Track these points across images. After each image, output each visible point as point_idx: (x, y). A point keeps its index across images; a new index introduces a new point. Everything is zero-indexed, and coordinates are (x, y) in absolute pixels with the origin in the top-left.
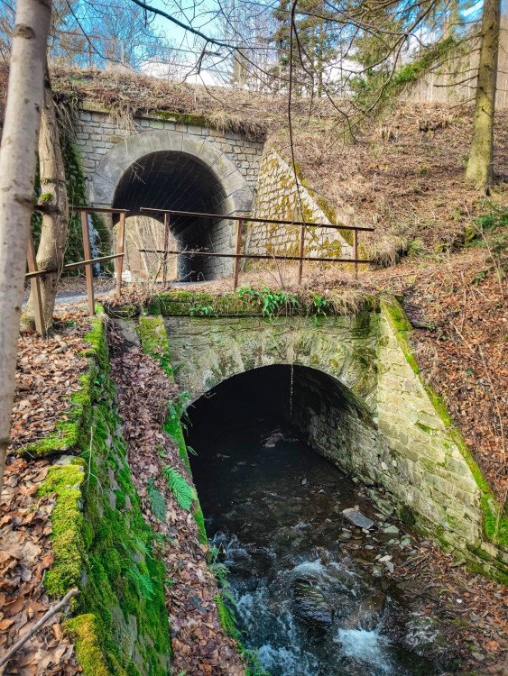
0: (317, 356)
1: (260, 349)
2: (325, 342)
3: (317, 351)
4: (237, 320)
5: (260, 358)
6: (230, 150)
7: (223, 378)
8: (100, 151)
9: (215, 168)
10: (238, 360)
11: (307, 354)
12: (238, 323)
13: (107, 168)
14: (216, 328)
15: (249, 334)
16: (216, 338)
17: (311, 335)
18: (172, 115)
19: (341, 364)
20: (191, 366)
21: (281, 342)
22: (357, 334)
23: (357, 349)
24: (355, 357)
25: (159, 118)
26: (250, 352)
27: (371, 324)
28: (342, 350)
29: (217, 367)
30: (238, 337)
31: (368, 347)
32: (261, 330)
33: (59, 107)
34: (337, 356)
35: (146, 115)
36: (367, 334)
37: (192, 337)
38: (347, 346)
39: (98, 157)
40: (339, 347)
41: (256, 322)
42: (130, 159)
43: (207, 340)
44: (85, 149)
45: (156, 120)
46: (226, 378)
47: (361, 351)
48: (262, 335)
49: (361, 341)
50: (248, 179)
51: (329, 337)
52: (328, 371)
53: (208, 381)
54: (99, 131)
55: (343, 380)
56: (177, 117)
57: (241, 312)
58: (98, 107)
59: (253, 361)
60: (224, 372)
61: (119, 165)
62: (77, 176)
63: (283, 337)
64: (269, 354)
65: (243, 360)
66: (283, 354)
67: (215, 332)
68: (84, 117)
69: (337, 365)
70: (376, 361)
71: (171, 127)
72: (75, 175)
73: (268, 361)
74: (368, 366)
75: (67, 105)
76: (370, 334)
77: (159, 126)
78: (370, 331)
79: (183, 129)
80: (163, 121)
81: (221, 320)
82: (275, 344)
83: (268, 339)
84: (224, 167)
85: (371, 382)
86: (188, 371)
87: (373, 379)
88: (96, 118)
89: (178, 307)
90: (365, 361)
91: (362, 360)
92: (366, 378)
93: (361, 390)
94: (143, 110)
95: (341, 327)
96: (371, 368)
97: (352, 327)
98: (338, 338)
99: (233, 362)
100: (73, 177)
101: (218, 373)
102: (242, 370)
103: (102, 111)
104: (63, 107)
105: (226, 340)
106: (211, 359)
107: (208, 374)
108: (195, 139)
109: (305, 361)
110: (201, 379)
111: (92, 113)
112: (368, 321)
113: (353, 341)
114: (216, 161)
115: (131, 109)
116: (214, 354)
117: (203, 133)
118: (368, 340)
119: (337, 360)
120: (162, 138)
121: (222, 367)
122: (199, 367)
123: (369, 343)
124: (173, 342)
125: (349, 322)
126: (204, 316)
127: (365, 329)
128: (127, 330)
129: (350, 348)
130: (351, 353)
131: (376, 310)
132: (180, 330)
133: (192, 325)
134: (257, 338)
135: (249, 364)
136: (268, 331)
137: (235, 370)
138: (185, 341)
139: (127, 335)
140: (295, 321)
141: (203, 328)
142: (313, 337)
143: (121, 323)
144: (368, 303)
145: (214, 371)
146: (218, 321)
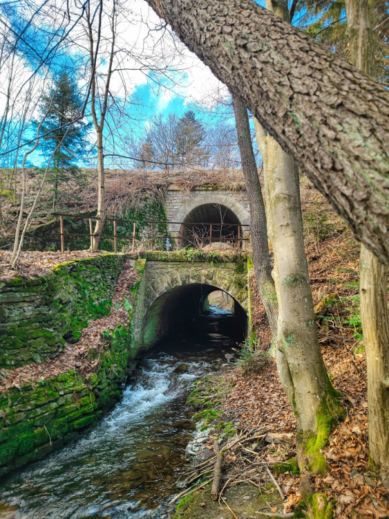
0: (216, 281)
1: (189, 276)
2: (220, 274)
3: (216, 278)
4: (178, 263)
5: (189, 280)
6: (241, 199)
7: (172, 287)
8: (175, 207)
9: (232, 209)
10: (179, 280)
11: (211, 279)
12: (179, 265)
13: (178, 215)
14: (169, 266)
15: (184, 269)
16: (170, 270)
17: (212, 271)
18: (211, 187)
19: (228, 285)
20: (159, 281)
21: (198, 273)
22: (237, 272)
23: (237, 279)
24: (235, 282)
25: (204, 189)
26: (184, 277)
27: (244, 267)
28: (228, 278)
29: (170, 282)
30: (179, 270)
32: (190, 268)
33: (158, 190)
34: (226, 281)
35: (198, 188)
36: (242, 272)
37: (160, 269)
39: (174, 210)
42: (189, 209)
43: (166, 271)
44: (169, 207)
45: (202, 190)
46: (174, 287)
47: (239, 280)
48: (190, 270)
49: (239, 275)
51: (222, 273)
52: (222, 288)
53: (166, 288)
54: (176, 198)
55: (230, 292)
56: (213, 187)
57: (180, 259)
58: (176, 188)
60: (173, 285)
61: (184, 213)
62: (164, 219)
63: (199, 271)
64: (193, 278)
65: (181, 280)
66: (199, 278)
67: (170, 268)
68: (169, 193)
69: (226, 285)
70: (247, 285)
71: (210, 192)
73: (192, 281)
74: (243, 287)
75: (162, 189)
77: (204, 193)
78: (243, 270)
79: (216, 192)
80: (206, 190)
82: (196, 274)
83: (193, 272)
84: (237, 209)
85: (244, 295)
86: (158, 283)
87: (245, 293)
88: (175, 193)
89: (155, 257)
90: (241, 284)
91: (239, 284)
92: (242, 292)
93: (239, 298)
94: (196, 186)
95: (228, 268)
97: (234, 268)
98: (227, 273)
99: (177, 281)
100: (162, 220)
102: (181, 284)
104: (160, 190)
105: (174, 271)
106: (167, 279)
107: (166, 285)
108: (222, 196)
109: (210, 282)
110: (163, 284)
111: (173, 191)
112: (243, 266)
113: (235, 275)
114: (233, 206)
115: (190, 187)
116: (169, 277)
117: (227, 193)
118: (243, 275)
119: (226, 283)
120: (205, 198)
121: (172, 282)
122: (162, 282)
123: (243, 277)
124: (153, 271)
125: (232, 265)
126: (165, 261)
127: (241, 269)
128: (132, 263)
129: (233, 278)
130: (234, 280)
131: (246, 261)
132: (155, 266)
133: (160, 265)
134: (187, 271)
135: (184, 282)
136: (193, 268)
137: (178, 284)
138: (157, 271)
139: (131, 265)
140: (205, 265)
141: (164, 266)
142: (214, 272)
143: (131, 261)
144: (242, 257)
145: (169, 284)
146: (171, 263)
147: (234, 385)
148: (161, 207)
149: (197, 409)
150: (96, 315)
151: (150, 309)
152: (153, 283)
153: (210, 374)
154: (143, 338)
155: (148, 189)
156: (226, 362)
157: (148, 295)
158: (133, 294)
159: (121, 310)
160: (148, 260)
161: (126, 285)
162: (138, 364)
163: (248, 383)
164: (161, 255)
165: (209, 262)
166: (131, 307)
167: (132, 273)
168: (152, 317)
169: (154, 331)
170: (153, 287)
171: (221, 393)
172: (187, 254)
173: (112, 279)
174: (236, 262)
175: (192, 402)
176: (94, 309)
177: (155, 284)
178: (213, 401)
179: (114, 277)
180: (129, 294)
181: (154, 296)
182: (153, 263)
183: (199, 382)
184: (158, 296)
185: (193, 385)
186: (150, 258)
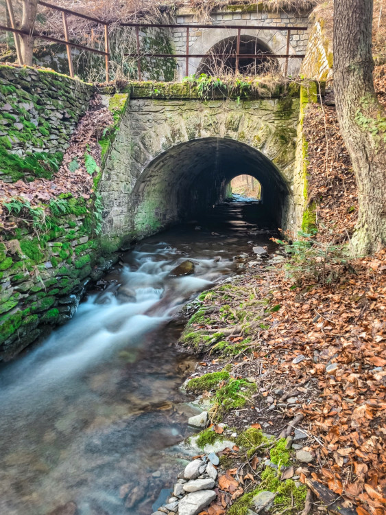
0: (243, 133)
1: (199, 125)
2: (251, 121)
3: (244, 129)
4: (182, 102)
5: (199, 132)
7: (173, 144)
9: (270, 45)
10: (184, 132)
11: (236, 130)
12: (184, 105)
14: (168, 108)
15: (192, 113)
16: (169, 115)
17: (239, 116)
18: (239, 7)
19: (263, 139)
20: (153, 135)
21: (215, 120)
22: (279, 116)
23: (280, 128)
24: (276, 134)
25: (229, 11)
26: (192, 127)
27: (293, 108)
28: (264, 128)
29: (169, 136)
30: (184, 115)
31: (290, 127)
32: (201, 111)
33: (163, 16)
34: (260, 133)
35: (220, 11)
36: (289, 115)
37: (153, 114)
38: (271, 126)
40: (263, 125)
41: (197, 104)
42: (208, 46)
43: (163, 116)
45: (226, 14)
46: (175, 144)
47: (283, 130)
48: (202, 115)
49: (283, 122)
50: (297, 50)
51: (255, 118)
52: (252, 145)
53: (163, 146)
55: (265, 152)
56: (242, 8)
57: (184, 95)
58: (188, 11)
59: (194, 134)
60: (174, 140)
62: (172, 64)
63: (217, 116)
64: (206, 129)
65: (188, 132)
66: (217, 129)
67: (168, 111)
68: (179, 20)
69: (259, 140)
70: (295, 139)
71: (238, 17)
72: (170, 62)
73: (205, 134)
74: (287, 142)
75: (168, 14)
76: (291, 116)
77: (230, 18)
78: (291, 113)
79: (247, 17)
80: (233, 14)
81: (172, 102)
82: (211, 122)
83: (206, 118)
84: (277, 42)
85: (289, 156)
86: (150, 137)
87: (291, 154)
88: (187, 20)
89: (143, 92)
90: (285, 138)
91: (282, 137)
92: (285, 152)
93: (280, 162)
94: (218, 7)
95: (266, 110)
96: (290, 145)
97: (275, 110)
98: (263, 118)
99: (180, 134)
100: (169, 64)
101: (170, 141)
102: (187, 140)
103: (191, 13)
104: (165, 15)
105: (176, 117)
106: (165, 130)
107: (163, 140)
108: (256, 24)
109: (234, 136)
110: (159, 140)
111: (184, 16)
112: (290, 105)
113: (276, 122)
114: (271, 39)
115: (209, 8)
116: (168, 127)
117: (263, 17)
118: (290, 121)
119: (260, 136)
121: (173, 135)
122: (157, 135)
123: (290, 124)
124: (140, 117)
125: (273, 105)
126: (159, 98)
127: (287, 111)
128: (106, 100)
129: (273, 127)
130: (273, 131)
131: (297, 95)
132: (145, 109)
133: (153, 105)
134: (197, 116)
135: (192, 135)
136: (207, 112)
137: (182, 139)
138: (149, 117)
139: (104, 103)
140: (227, 104)
141: (159, 108)
142: (241, 117)
143: (103, 97)
144: (289, 89)
145: (168, 139)
146: (170, 103)
147: (277, 309)
148: (168, 44)
149: (200, 356)
150: (16, 174)
151: (142, 179)
152: (143, 138)
153: (229, 279)
154: (132, 223)
155: (148, 13)
156: (255, 259)
157: (136, 157)
158: (104, 147)
159: (80, 172)
160: (132, 97)
161: (91, 133)
162: (119, 260)
163: (306, 307)
164: (153, 88)
165: (234, 99)
166: (98, 169)
167: (102, 115)
168: (148, 193)
169: (153, 214)
170: (144, 144)
171: (249, 324)
172: (195, 84)
173: (64, 119)
174: (279, 98)
175: (190, 338)
176: (9, 162)
177: (147, 140)
178: (232, 339)
179: (67, 115)
180: (97, 147)
181: (146, 159)
182: (141, 102)
183: (209, 295)
184: (151, 158)
185: (198, 300)
186: (135, 95)
